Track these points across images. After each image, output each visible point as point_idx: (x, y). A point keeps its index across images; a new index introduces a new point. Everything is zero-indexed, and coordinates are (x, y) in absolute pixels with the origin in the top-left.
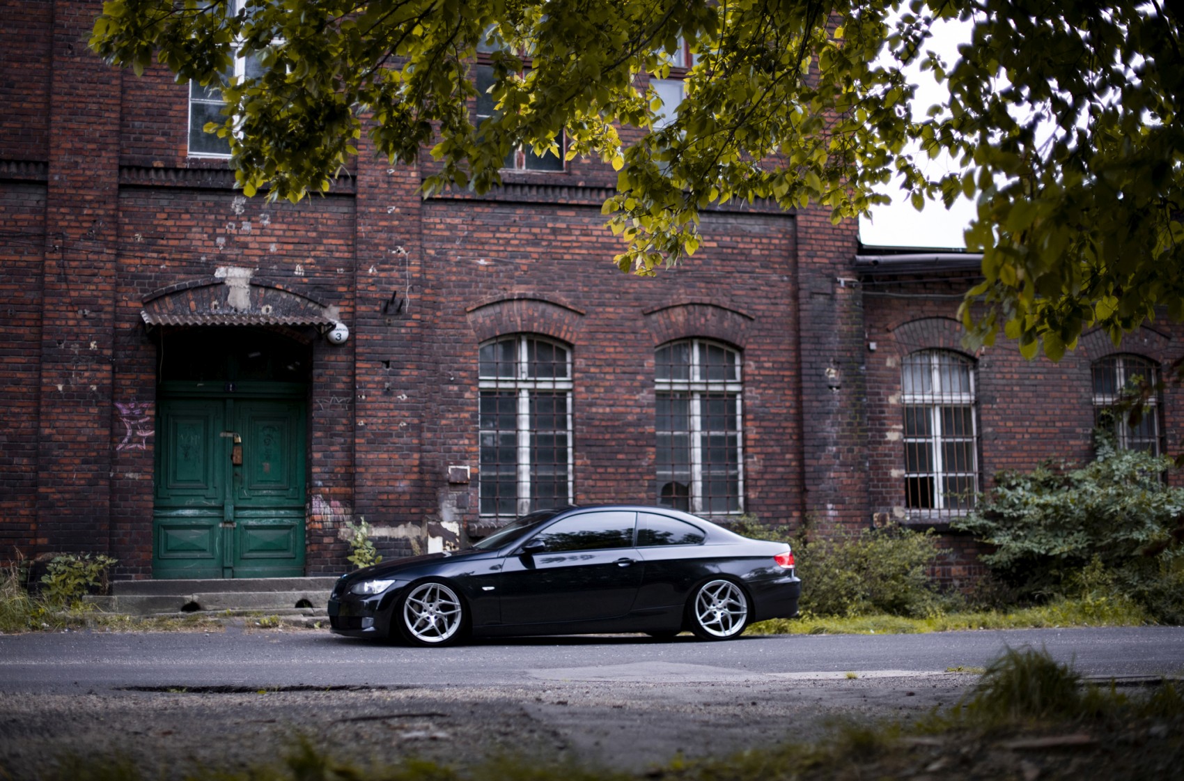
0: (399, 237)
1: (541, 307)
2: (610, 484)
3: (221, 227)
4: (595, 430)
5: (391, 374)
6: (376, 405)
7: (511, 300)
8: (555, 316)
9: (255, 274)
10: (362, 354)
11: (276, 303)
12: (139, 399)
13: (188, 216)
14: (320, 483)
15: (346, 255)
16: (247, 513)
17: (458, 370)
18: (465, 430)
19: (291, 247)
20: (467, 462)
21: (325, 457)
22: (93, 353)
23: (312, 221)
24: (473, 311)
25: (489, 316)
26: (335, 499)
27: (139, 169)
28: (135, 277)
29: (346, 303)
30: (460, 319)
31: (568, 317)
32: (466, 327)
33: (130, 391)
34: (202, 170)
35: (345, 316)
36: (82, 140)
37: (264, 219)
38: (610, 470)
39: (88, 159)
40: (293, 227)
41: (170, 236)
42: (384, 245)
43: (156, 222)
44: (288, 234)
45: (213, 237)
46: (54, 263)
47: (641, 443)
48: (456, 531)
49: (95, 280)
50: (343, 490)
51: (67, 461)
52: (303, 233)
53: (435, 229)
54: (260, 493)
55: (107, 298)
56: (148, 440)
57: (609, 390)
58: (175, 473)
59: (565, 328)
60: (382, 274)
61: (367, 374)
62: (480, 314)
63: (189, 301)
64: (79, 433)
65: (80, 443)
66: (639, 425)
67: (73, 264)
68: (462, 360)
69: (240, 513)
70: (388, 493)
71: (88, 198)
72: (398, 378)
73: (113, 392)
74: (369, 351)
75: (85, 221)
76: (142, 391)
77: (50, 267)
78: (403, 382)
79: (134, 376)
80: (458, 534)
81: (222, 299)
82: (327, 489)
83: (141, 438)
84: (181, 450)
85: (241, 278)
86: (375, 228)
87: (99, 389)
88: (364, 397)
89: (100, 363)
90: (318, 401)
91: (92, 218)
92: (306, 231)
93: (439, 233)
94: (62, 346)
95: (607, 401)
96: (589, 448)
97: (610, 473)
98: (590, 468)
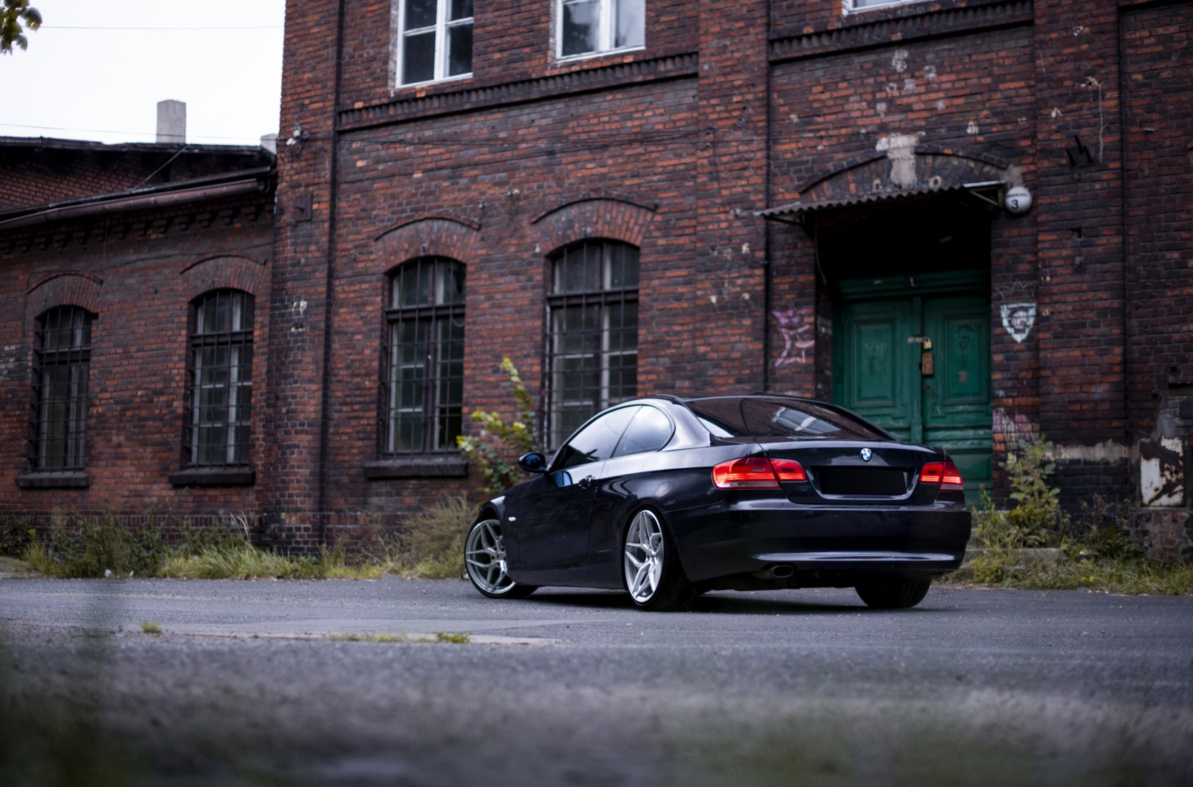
0: (1087, 65)
3: (881, 90)
5: (1084, 245)
9: (922, 140)
10: (1044, 223)
11: (946, 172)
12: (798, 305)
13: (844, 85)
14: (1001, 393)
15: (1029, 99)
16: (941, 434)
17: (1178, 230)
19: (961, 101)
21: (1008, 359)
22: (745, 257)
23: (986, 64)
26: (1021, 413)
27: (790, 39)
28: (791, 164)
29: (1030, 160)
30: (1180, 160)
33: (789, 297)
34: (856, 27)
35: (1029, 177)
36: (729, 21)
37: (929, 71)
39: (736, 40)
40: (963, 76)
41: (826, 111)
42: (1070, 79)
43: (811, 98)
44: (958, 85)
45: (872, 104)
46: (705, 161)
48: (1179, 450)
49: (746, 173)
50: (1030, 400)
51: (720, 381)
52: (976, 80)
53: (1143, 45)
54: (955, 409)
55: (757, 192)
56: (808, 351)
58: (860, 389)
60: (1069, 117)
61: (1052, 248)
63: (848, 183)
64: (733, 350)
65: (734, 360)
67: (724, 159)
69: (932, 435)
70: (1081, 402)
71: (737, 83)
72: (1092, 249)
73: (768, 299)
74: (1053, 218)
75: (735, 110)
76: (800, 295)
77: (702, 165)
78: (1099, 253)
79: (792, 279)
80: (1181, 455)
81: (885, 176)
82: (1010, 401)
83: (800, 350)
84: (865, 362)
85: (904, 147)
86: (1058, 58)
87: (751, 297)
88: (1048, 279)
89: (752, 267)
90: (997, 289)
91: (742, 105)
92: (980, 78)
93: (1148, 50)
94: (715, 253)
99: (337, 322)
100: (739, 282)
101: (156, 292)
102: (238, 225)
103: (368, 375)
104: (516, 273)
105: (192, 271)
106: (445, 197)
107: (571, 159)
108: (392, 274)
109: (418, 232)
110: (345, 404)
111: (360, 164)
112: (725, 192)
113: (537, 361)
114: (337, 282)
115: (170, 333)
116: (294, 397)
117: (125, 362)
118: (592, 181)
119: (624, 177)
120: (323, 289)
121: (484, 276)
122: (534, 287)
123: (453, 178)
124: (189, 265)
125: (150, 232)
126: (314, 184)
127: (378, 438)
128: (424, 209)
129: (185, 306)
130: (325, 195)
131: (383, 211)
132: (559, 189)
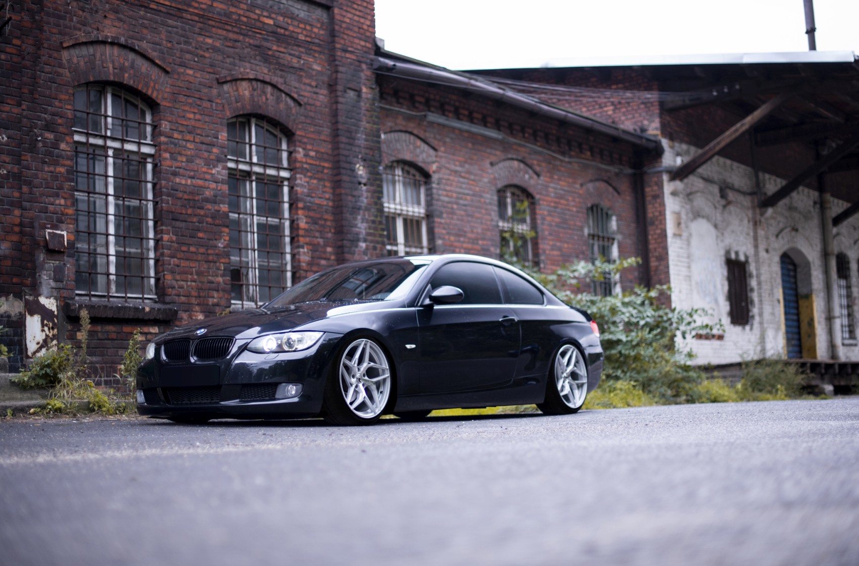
2: (192, 265)
4: (179, 203)
7: (104, 43)
8: (144, 69)
17: (54, 115)
20: (64, 226)
24: (68, 48)
25: (83, 57)
31: (155, 72)
32: (61, 66)
38: (192, 249)
47: (217, 222)
48: (54, 308)
57: (190, 160)
59: (152, 84)
62: (75, 52)
66: (215, 202)
68: (57, 103)
80: (56, 313)
95: (188, 172)
96: (174, 222)
97: (192, 252)
98: (176, 245)
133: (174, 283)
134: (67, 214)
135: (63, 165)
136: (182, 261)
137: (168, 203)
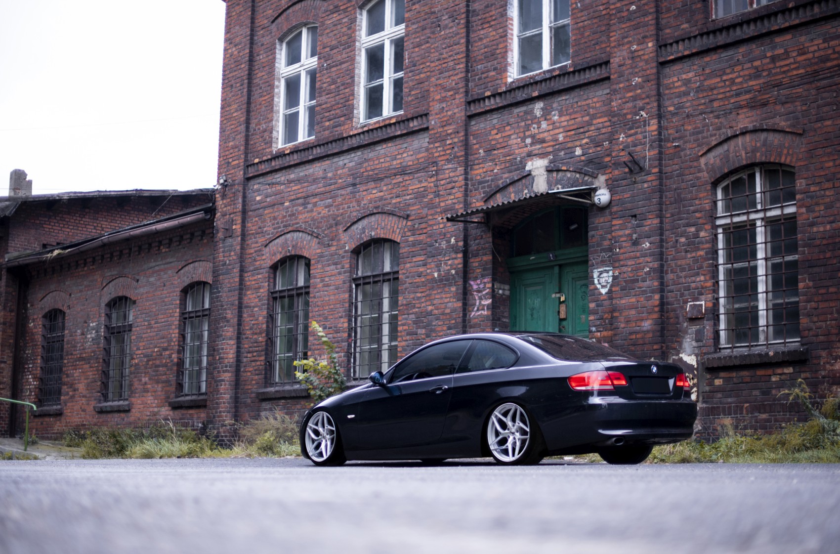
0: (640, 103)
1: (763, 136)
3: (529, 130)
4: (817, 250)
5: (639, 226)
6: (627, 255)
7: (736, 136)
8: (776, 142)
9: (551, 162)
10: (616, 212)
11: (563, 182)
12: (483, 276)
13: (507, 128)
14: (594, 329)
15: (609, 129)
17: (694, 212)
18: (701, 268)
19: (572, 133)
20: (703, 297)
21: (598, 306)
22: (452, 247)
23: (586, 107)
24: (705, 154)
25: (719, 156)
26: (604, 342)
27: (479, 100)
28: (480, 183)
29: (610, 170)
30: (695, 164)
31: (787, 140)
32: (700, 171)
33: (478, 271)
34: (514, 89)
35: (610, 182)
36: (445, 91)
37: (555, 115)
38: (832, 290)
39: (449, 104)
40: (573, 117)
41: (499, 146)
42: (630, 113)
43: (491, 138)
44: (570, 123)
45: (523, 140)
46: (432, 185)
48: (694, 363)
49: (454, 191)
51: (439, 328)
53: (674, 87)
55: (459, 202)
56: (488, 306)
57: (829, 206)
59: (785, 151)
60: (629, 140)
61: (620, 229)
62: (711, 155)
63: (510, 193)
64: (446, 308)
65: (447, 314)
68: (697, 202)
70: (636, 333)
71: (449, 132)
72: (642, 228)
73: (466, 273)
74: (620, 209)
75: (448, 149)
76: (484, 270)
77: (431, 187)
78: (646, 231)
79: (480, 259)
80: (696, 366)
81: (530, 187)
82: (599, 334)
83: (484, 305)
84: (529, 311)
85: (541, 167)
86: (624, 100)
87: (456, 272)
88: (618, 250)
89: (456, 253)
90: (592, 259)
91: (452, 146)
92: (582, 117)
93: (677, 90)
94: (437, 245)
95: (827, 218)
96: (810, 270)
97: (832, 293)
98: (813, 290)
99: (246, 300)
100: (450, 262)
101: (164, 286)
102: (205, 241)
103: (261, 333)
104: (336, 264)
105: (182, 271)
106: (300, 216)
107: (365, 188)
108: (274, 267)
109: (286, 240)
110: (249, 352)
111: (258, 198)
112: (442, 204)
113: (346, 320)
114: (246, 275)
115: (171, 311)
116: (222, 349)
117: (149, 331)
118: (375, 202)
119: (392, 198)
120: (237, 279)
121: (320, 266)
122: (345, 272)
123: (304, 205)
124: (180, 267)
125: (162, 247)
126: (234, 213)
127: (266, 374)
128: (289, 225)
129: (178, 294)
130: (238, 219)
131: (269, 228)
132: (358, 208)
133: (812, 325)
134: (706, 287)
135: (703, 249)
136: (820, 303)
137: (804, 254)
